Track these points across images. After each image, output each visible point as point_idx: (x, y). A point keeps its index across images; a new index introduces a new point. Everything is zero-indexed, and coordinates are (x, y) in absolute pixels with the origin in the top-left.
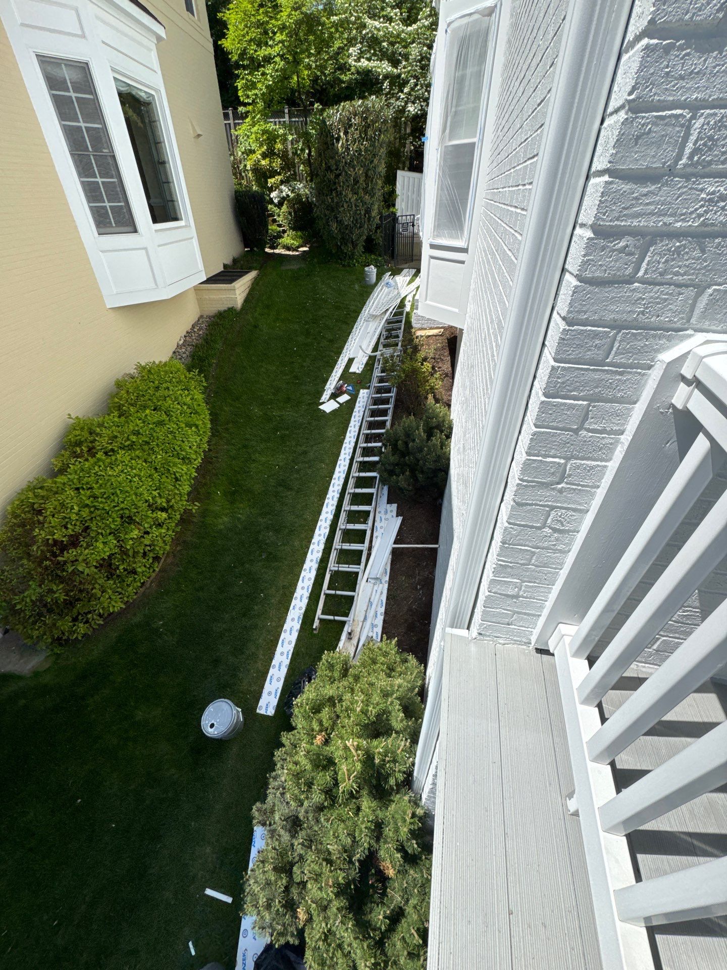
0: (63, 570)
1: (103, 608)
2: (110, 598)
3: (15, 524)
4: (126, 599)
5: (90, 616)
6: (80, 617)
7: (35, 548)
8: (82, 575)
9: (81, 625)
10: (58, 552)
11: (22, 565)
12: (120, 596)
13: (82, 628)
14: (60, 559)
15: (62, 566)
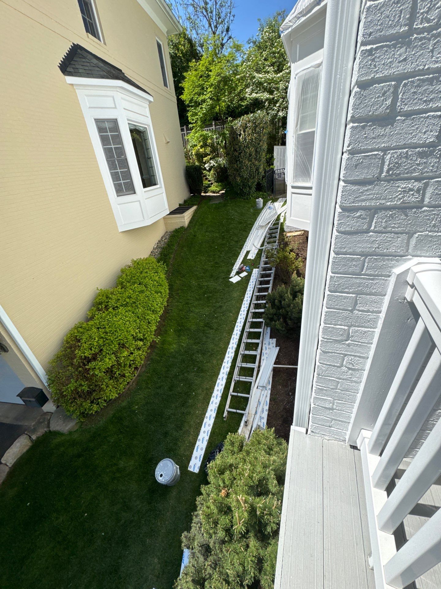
0: (88, 374)
1: (107, 396)
2: (110, 390)
3: (67, 347)
4: (119, 391)
5: (99, 400)
6: (95, 401)
7: (75, 360)
8: (97, 377)
10: (86, 363)
11: (68, 370)
12: (116, 390)
13: (95, 407)
14: (87, 367)
15: (87, 371)
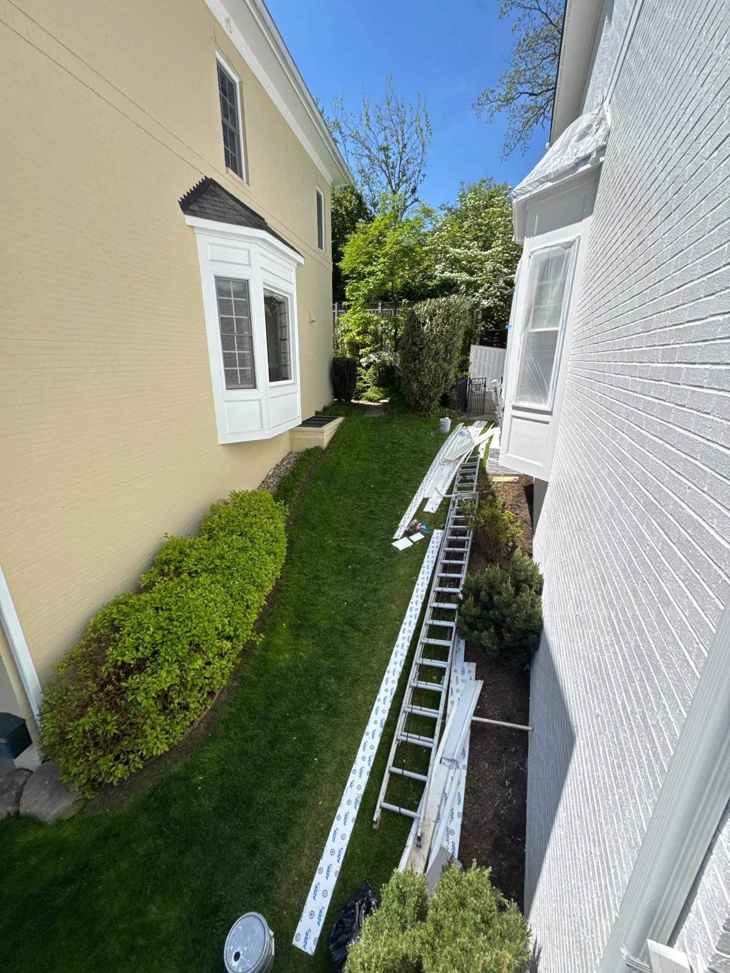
0: (122, 699)
1: (147, 749)
2: (157, 737)
3: (92, 638)
4: (171, 740)
5: (132, 756)
6: (122, 757)
7: (103, 669)
8: (138, 707)
9: (120, 766)
10: (122, 675)
11: (87, 686)
12: (167, 736)
13: (120, 771)
14: (123, 684)
15: (121, 692)
